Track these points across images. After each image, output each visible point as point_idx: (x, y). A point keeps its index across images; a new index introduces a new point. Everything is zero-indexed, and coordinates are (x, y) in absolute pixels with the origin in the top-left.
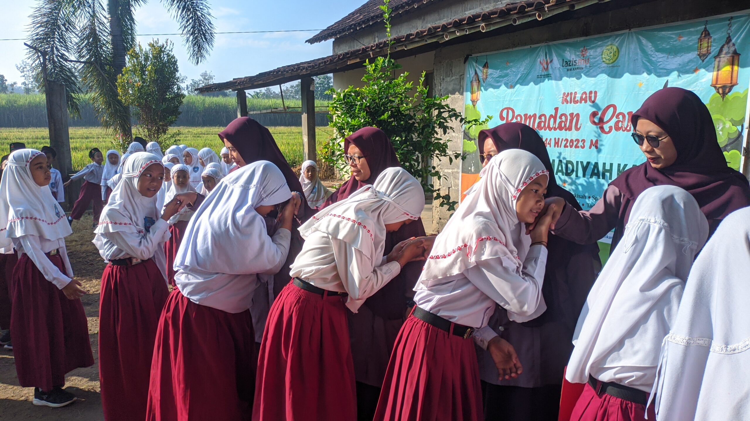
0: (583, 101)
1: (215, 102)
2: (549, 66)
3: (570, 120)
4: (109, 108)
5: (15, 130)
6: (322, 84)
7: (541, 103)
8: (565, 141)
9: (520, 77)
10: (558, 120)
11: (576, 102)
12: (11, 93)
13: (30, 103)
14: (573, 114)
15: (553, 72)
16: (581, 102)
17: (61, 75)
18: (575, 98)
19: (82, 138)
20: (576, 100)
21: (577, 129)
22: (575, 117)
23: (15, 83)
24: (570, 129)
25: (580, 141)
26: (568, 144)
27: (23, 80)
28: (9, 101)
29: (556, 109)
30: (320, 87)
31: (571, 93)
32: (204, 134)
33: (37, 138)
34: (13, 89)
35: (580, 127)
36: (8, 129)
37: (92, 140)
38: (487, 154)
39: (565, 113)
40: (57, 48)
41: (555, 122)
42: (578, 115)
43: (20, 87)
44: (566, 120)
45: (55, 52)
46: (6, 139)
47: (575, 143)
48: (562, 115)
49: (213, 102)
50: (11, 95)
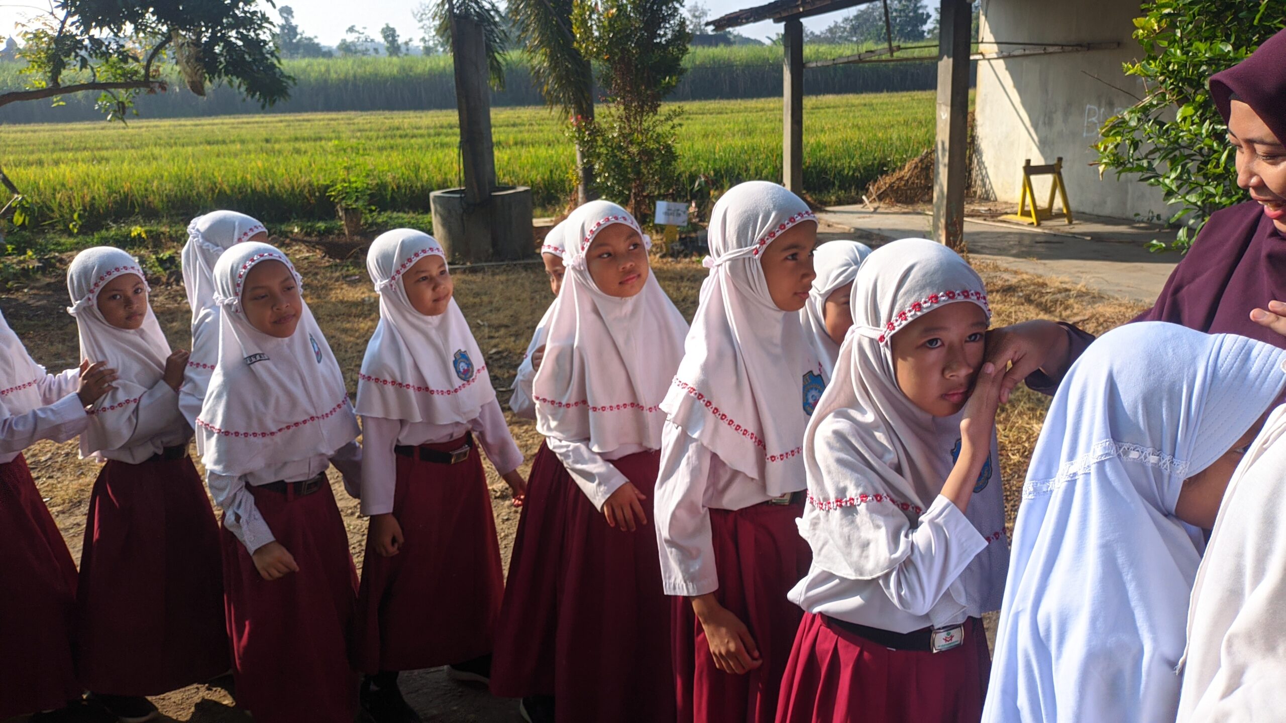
1: (712, 55)
4: (555, 67)
5: (411, 114)
6: (904, 11)
12: (406, 55)
13: (431, 69)
19: (507, 126)
23: (411, 40)
27: (421, 33)
28: (402, 69)
30: (900, 17)
32: (696, 114)
33: (442, 127)
34: (408, 50)
36: (401, 114)
37: (523, 128)
43: (418, 47)
46: (398, 129)
49: (709, 56)
50: (405, 58)
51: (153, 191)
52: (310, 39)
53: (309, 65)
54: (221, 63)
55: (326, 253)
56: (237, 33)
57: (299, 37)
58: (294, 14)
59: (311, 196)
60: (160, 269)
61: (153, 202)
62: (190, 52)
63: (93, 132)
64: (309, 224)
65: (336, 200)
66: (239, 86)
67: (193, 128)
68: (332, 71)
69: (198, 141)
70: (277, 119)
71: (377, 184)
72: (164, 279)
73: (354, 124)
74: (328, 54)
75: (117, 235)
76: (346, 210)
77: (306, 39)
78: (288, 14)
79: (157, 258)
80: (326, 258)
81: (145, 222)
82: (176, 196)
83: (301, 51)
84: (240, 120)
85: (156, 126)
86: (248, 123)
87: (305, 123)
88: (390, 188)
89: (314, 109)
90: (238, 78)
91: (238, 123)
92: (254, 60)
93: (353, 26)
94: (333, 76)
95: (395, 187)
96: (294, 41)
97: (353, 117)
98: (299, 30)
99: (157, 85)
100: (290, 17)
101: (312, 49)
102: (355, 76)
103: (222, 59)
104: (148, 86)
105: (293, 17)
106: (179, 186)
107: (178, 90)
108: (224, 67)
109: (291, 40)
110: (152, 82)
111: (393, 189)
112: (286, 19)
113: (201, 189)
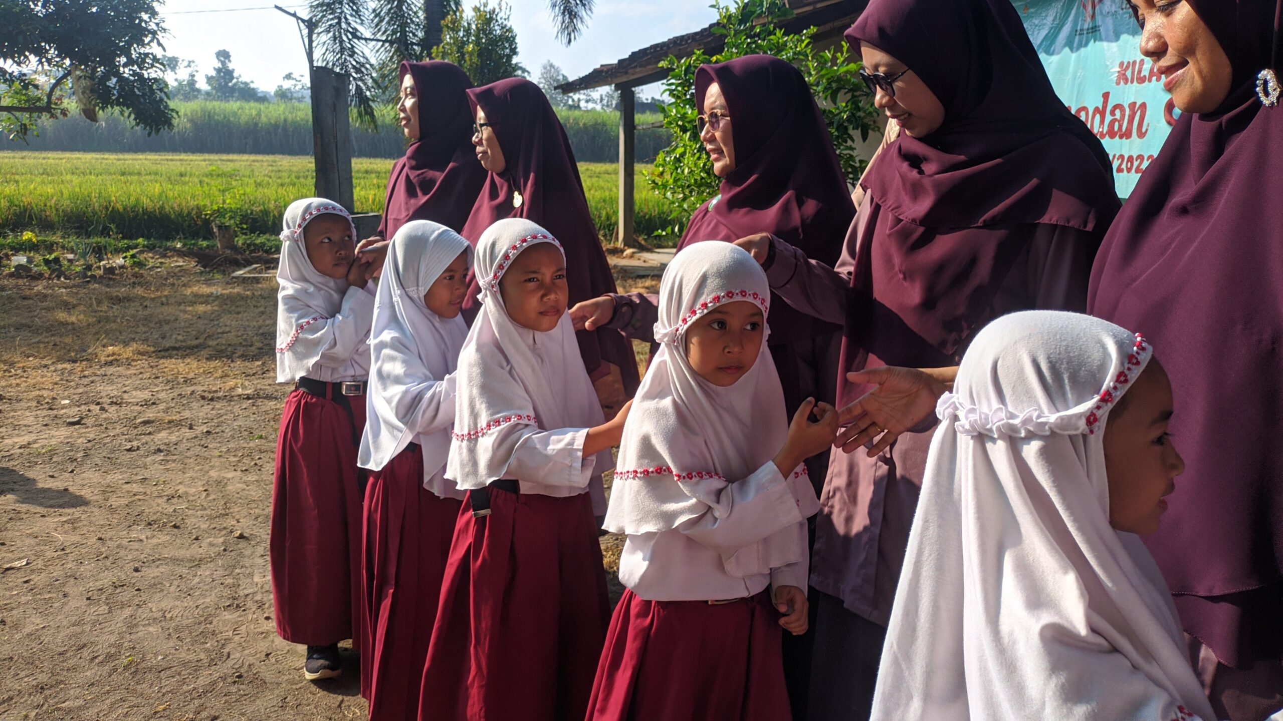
0: (1154, 78)
2: (1097, 8)
3: (1129, 116)
7: (1080, 85)
8: (1118, 159)
9: (1047, 35)
10: (1108, 118)
11: (1141, 80)
14: (1135, 103)
15: (1103, 22)
16: (1150, 81)
17: (350, 61)
18: (1140, 72)
20: (1142, 75)
21: (1141, 135)
22: (1139, 111)
24: (1127, 135)
25: (1146, 158)
26: (1124, 166)
29: (1106, 96)
31: (1134, 63)
35: (1147, 130)
38: (708, 113)
39: (1121, 103)
40: (346, 19)
41: (1102, 121)
42: (1143, 106)
44: (1123, 116)
45: (344, 25)
47: (1136, 164)
48: (1116, 107)
51: (51, 206)
52: (246, 84)
53: (241, 108)
54: (114, 95)
55: (198, 262)
56: (130, 70)
57: (235, 81)
58: (231, 59)
59: (197, 217)
60: (45, 268)
61: (50, 216)
62: (86, 83)
63: (12, 160)
64: (193, 242)
65: (212, 219)
66: (129, 116)
67: (115, 161)
68: (263, 115)
69: (112, 171)
70: (202, 158)
71: (261, 211)
72: (47, 275)
73: (276, 166)
74: (263, 99)
75: (13, 242)
76: (220, 227)
77: (242, 83)
78: (225, 58)
79: (44, 259)
80: (198, 267)
81: (40, 232)
82: (72, 212)
83: (236, 94)
84: (164, 157)
85: (79, 158)
86: (172, 160)
87: (228, 163)
88: (272, 215)
89: (242, 151)
90: (128, 109)
91: (162, 160)
92: (144, 95)
93: (291, 73)
94: (264, 119)
95: (276, 214)
96: (230, 84)
97: (277, 159)
98: (235, 74)
99: (59, 111)
100: (227, 61)
101: (248, 93)
102: (285, 120)
103: (115, 92)
104: (49, 112)
105: (230, 61)
106: (76, 203)
107: (104, 125)
108: (116, 98)
109: (226, 84)
110: (54, 109)
111: (274, 216)
112: (223, 63)
113: (97, 208)
